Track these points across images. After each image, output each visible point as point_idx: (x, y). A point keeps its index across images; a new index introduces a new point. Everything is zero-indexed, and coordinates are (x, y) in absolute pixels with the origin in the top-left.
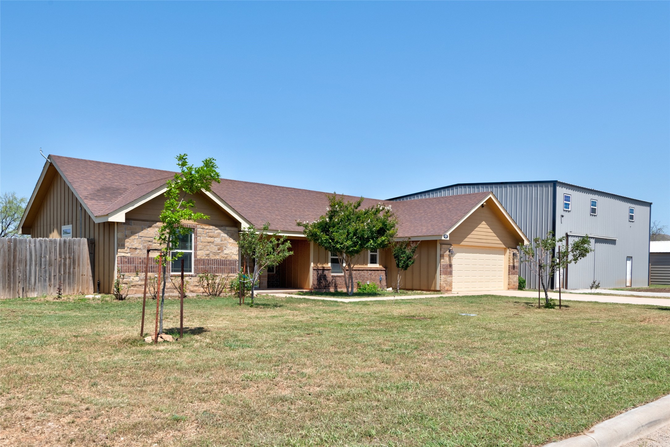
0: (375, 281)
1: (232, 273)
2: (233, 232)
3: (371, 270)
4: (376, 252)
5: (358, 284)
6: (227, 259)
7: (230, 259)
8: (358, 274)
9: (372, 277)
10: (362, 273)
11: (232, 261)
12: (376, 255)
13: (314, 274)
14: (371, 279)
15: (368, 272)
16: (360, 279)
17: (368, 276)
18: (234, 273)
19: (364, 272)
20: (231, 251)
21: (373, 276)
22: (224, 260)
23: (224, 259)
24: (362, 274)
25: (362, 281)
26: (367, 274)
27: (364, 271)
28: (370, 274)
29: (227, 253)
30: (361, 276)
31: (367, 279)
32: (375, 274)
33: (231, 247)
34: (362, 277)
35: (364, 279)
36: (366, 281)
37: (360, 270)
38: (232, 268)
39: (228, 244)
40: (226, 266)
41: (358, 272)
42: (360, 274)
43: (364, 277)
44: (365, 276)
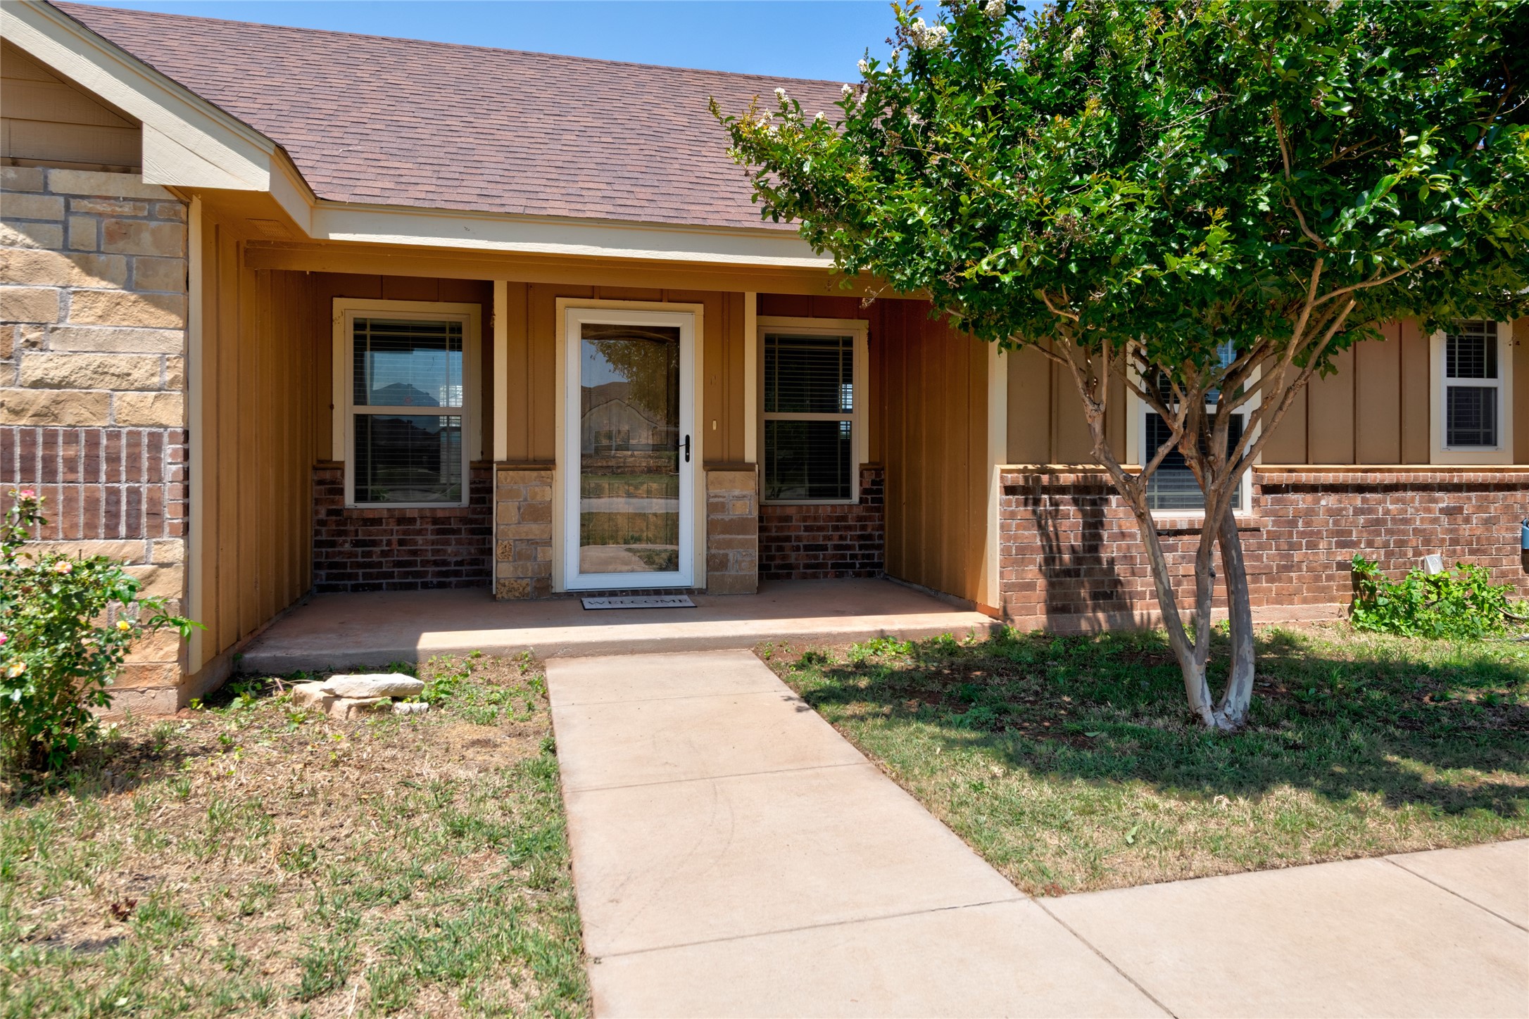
0: (1484, 552)
1: (112, 533)
2: (127, 209)
3: (1457, 488)
4: (1493, 374)
5: (1357, 577)
6: (60, 427)
7: (97, 424)
8: (1358, 512)
9: (1465, 531)
10: (1389, 505)
11: (114, 436)
12: (1490, 393)
13: (1012, 515)
14: (1454, 542)
15: (1435, 501)
16: (1370, 544)
17: (1435, 521)
18: (133, 533)
19: (1403, 501)
20: (98, 358)
21: (1467, 520)
22: (28, 436)
23: (25, 421)
24: (1387, 512)
25: (1389, 554)
26: (1428, 510)
27: (1400, 494)
28: (1450, 512)
29: (56, 375)
30: (1379, 522)
31: (1427, 542)
32: (1480, 509)
33: (107, 328)
34: (1390, 532)
35: (1401, 544)
36: (1417, 553)
37: (1373, 488)
38: (113, 494)
39: (74, 305)
40: (50, 475)
41: (1357, 499)
42: (1371, 511)
43: (1404, 532)
44: (1406, 521)
